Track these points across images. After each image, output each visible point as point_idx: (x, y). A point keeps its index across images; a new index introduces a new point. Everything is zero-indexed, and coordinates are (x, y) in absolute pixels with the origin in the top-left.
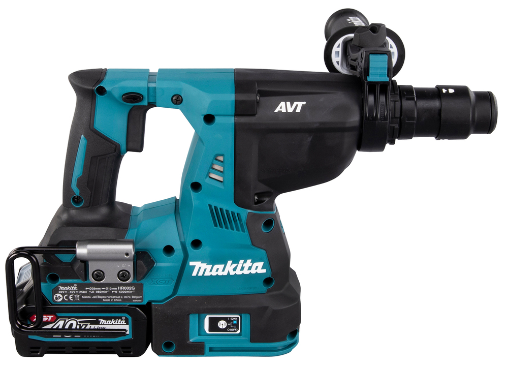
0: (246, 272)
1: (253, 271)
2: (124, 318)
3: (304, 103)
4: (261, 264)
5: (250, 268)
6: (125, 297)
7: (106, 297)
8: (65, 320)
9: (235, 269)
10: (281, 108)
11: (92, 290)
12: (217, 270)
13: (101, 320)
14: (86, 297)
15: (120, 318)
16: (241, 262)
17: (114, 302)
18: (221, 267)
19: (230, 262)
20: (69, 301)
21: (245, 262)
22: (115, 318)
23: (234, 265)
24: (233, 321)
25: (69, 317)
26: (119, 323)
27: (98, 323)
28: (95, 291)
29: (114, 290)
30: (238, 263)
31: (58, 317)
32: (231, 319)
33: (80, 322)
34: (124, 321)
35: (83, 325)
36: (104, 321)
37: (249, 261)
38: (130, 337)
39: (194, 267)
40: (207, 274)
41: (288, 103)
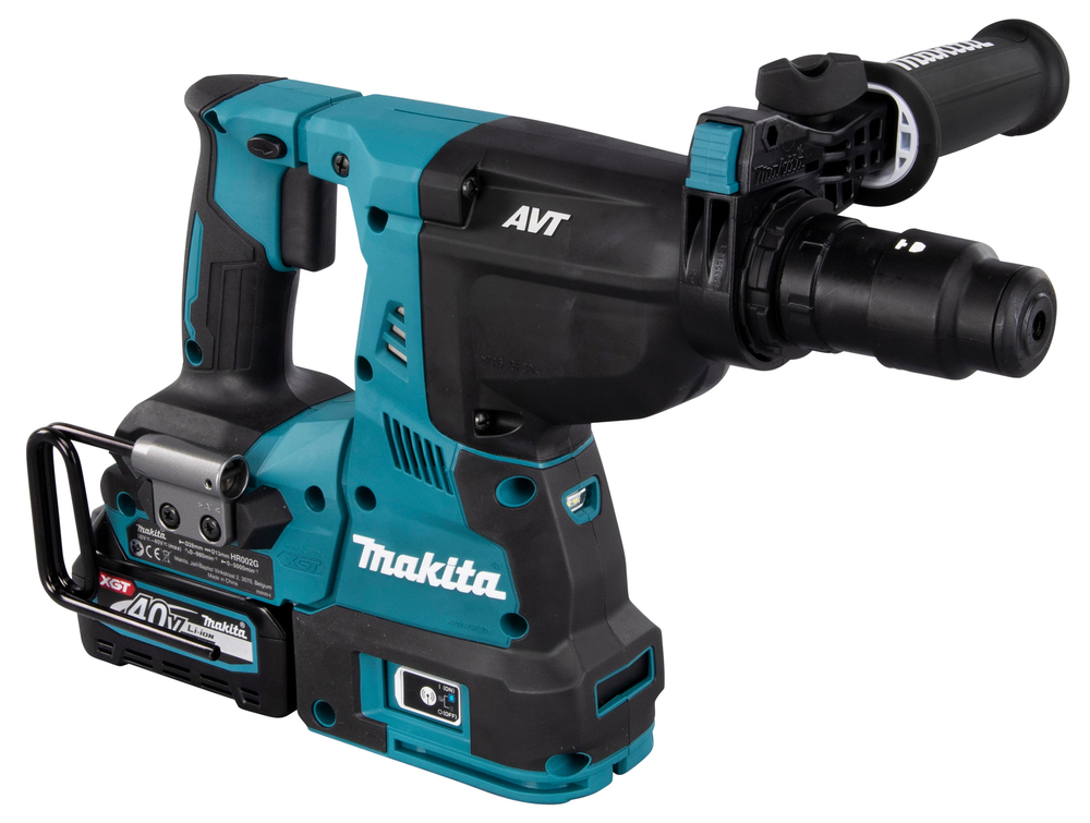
0: (462, 587)
1: (478, 590)
2: (242, 625)
3: (567, 217)
4: (494, 578)
5: (471, 581)
6: (244, 579)
7: (211, 570)
8: (149, 600)
9: (440, 574)
10: (517, 219)
11: (189, 548)
12: (405, 567)
13: (207, 618)
14: (180, 560)
15: (236, 622)
16: (453, 561)
17: (224, 583)
18: (412, 561)
19: (429, 556)
20: (154, 559)
21: (460, 564)
23: (438, 566)
24: (447, 693)
25: (155, 596)
26: (235, 633)
27: (200, 622)
28: (194, 550)
29: (225, 559)
30: (445, 561)
31: (138, 590)
32: (445, 688)
33: (173, 611)
34: (244, 632)
35: (178, 618)
36: (210, 620)
37: (469, 564)
38: (254, 669)
39: (361, 547)
40: (386, 570)
41: (536, 211)
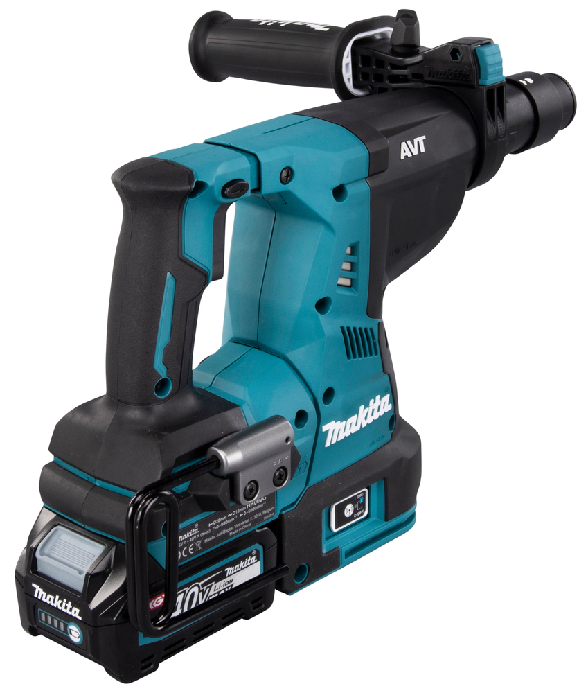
0: (376, 416)
1: (382, 412)
2: (254, 553)
3: (424, 137)
4: (387, 399)
5: (379, 409)
6: (255, 517)
7: (232, 528)
8: (185, 592)
9: (366, 417)
10: (405, 152)
11: (215, 525)
12: (350, 426)
13: (228, 569)
14: (210, 539)
16: (371, 403)
17: (242, 531)
18: (354, 419)
19: (362, 408)
20: (189, 555)
21: (374, 401)
22: (243, 558)
23: (366, 411)
24: (359, 499)
26: (248, 564)
27: (223, 576)
28: (220, 523)
29: (242, 512)
30: (368, 405)
32: (358, 497)
33: (203, 585)
34: (254, 558)
35: (207, 588)
36: (231, 569)
37: (377, 398)
40: (341, 437)
41: (409, 142)
